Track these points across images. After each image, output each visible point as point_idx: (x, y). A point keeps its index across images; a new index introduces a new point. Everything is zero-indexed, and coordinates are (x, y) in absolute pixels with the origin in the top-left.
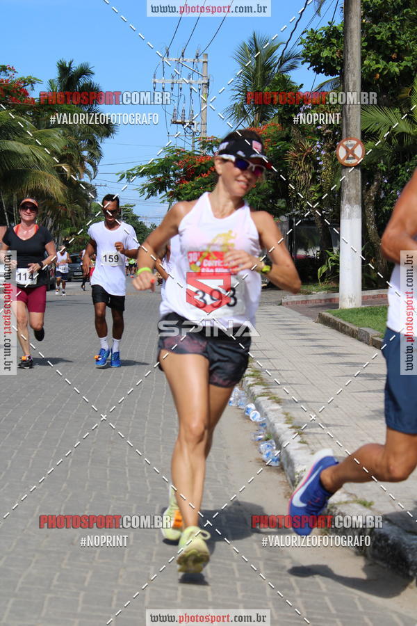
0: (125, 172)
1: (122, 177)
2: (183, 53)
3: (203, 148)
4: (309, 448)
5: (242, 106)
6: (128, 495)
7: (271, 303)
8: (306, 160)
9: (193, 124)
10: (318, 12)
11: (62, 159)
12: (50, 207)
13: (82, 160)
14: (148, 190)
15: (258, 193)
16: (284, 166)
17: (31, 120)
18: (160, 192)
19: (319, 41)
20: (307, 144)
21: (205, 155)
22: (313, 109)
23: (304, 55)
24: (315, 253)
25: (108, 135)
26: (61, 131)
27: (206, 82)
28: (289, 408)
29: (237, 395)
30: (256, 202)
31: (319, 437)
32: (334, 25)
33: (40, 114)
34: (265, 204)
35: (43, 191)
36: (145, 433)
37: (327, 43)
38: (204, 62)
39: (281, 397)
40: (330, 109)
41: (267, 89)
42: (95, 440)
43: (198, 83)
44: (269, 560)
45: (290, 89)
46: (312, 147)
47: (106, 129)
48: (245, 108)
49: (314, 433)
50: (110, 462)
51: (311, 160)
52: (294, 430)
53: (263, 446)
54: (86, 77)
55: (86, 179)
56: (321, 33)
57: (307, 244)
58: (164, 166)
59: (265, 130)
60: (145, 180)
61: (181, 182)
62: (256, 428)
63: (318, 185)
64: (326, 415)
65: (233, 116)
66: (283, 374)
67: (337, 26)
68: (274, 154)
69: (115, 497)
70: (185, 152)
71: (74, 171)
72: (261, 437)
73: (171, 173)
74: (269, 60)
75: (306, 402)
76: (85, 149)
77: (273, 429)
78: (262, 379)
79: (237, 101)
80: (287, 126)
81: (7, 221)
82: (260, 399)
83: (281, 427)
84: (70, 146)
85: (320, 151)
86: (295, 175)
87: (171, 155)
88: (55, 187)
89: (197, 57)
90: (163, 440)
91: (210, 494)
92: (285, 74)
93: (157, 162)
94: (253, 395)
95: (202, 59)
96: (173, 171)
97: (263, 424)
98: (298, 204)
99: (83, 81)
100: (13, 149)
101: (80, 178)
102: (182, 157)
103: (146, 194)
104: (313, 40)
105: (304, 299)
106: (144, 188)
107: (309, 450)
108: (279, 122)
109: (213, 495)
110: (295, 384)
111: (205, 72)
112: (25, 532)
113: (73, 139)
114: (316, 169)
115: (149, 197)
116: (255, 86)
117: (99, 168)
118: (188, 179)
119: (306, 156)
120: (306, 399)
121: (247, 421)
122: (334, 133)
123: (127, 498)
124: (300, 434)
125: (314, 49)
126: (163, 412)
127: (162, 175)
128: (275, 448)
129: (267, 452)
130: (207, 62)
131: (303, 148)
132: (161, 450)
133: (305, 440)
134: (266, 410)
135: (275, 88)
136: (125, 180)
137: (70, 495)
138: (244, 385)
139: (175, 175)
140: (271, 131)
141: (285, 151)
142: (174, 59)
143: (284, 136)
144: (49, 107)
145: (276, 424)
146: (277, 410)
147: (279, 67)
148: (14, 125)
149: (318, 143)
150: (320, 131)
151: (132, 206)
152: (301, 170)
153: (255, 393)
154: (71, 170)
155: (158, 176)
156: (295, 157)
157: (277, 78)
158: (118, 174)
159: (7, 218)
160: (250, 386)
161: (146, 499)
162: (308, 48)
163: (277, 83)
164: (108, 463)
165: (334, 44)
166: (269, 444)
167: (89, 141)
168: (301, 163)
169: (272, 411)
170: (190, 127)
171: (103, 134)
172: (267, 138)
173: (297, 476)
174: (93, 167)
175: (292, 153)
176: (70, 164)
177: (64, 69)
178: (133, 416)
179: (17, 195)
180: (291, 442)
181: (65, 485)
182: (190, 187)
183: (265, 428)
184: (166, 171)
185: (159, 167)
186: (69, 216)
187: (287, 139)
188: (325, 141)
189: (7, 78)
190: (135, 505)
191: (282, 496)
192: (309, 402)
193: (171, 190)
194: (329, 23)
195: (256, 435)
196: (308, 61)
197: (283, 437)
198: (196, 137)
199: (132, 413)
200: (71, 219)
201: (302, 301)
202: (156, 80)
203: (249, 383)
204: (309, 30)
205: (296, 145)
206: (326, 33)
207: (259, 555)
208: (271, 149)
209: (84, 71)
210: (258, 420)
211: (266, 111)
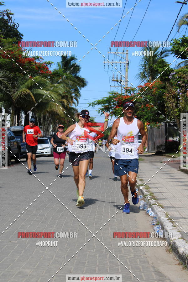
0: (91, 103)
1: (90, 105)
2: (117, 50)
3: (126, 92)
4: (177, 229)
5: (144, 73)
6: (95, 250)
7: (157, 162)
8: (173, 98)
9: (122, 81)
10: (178, 31)
11: (63, 97)
12: (58, 119)
13: (72, 97)
14: (102, 111)
15: (151, 112)
16: (163, 100)
17: (49, 80)
18: (107, 112)
19: (178, 44)
20: (173, 90)
21: (127, 95)
22: (176, 74)
23: (172, 50)
24: (177, 139)
25: (83, 86)
26: (63, 85)
27: (128, 62)
28: (167, 210)
29: (143, 204)
30: (150, 116)
31: (181, 223)
32: (185, 37)
33: (53, 78)
34: (154, 117)
35: (54, 112)
36: (102, 221)
37: (182, 45)
38: (126, 54)
39: (163, 205)
40: (184, 74)
41: (155, 66)
42: (79, 225)
43: (124, 63)
44: (160, 280)
45: (166, 66)
46: (176, 91)
47: (83, 84)
48: (145, 74)
49: (179, 222)
50: (87, 234)
51: (175, 97)
52: (169, 221)
53: (155, 227)
54: (74, 61)
55: (73, 106)
56: (179, 40)
57: (173, 135)
58: (109, 100)
59: (154, 84)
60: (100, 107)
61: (116, 107)
62: (152, 219)
63: (179, 108)
64: (184, 214)
65: (140, 78)
66: (164, 194)
67: (187, 37)
68: (158, 95)
69: (89, 250)
70: (118, 94)
71: (69, 102)
72: (155, 223)
73: (112, 103)
74: (156, 53)
75: (174, 207)
76: (73, 93)
77: (160, 220)
78: (154, 197)
79: (141, 71)
80: (164, 82)
81: (39, 125)
82: (153, 206)
83: (163, 219)
84: (67, 92)
85: (179, 93)
86: (168, 104)
87: (112, 95)
88: (60, 110)
89: (123, 51)
90: (110, 224)
91: (132, 250)
92: (163, 59)
93: (105, 99)
94: (150, 204)
95: (126, 52)
96: (113, 102)
97: (155, 218)
98: (169, 117)
99: (72, 63)
100: (41, 93)
101: (71, 106)
102: (117, 96)
103: (101, 113)
104: (176, 43)
105: (173, 160)
106: (100, 110)
107: (177, 230)
108: (160, 80)
109: (133, 250)
110: (169, 199)
111: (127, 58)
112: (49, 267)
113: (68, 88)
114: (177, 101)
115: (102, 114)
116: (150, 64)
117: (79, 101)
118: (119, 106)
119: (173, 95)
120: (174, 206)
121: (148, 216)
122: (186, 85)
123: (94, 251)
124: (172, 222)
125: (176, 48)
126: (110, 212)
127: (108, 104)
128: (161, 228)
129: (157, 230)
130: (128, 54)
131: (172, 92)
132: (109, 229)
133: (175, 225)
134: (157, 211)
135: (158, 65)
136: (91, 106)
137: (69, 250)
138: (146, 199)
139: (114, 104)
140: (157, 84)
141: (163, 93)
142: (113, 53)
143: (163, 86)
144: (58, 74)
145: (161, 218)
146: (161, 211)
147: (160, 56)
148: (42, 83)
149: (178, 89)
150: (179, 84)
151: (94, 118)
152: (171, 102)
153: (151, 203)
154: (67, 102)
155: (106, 105)
156: (168, 96)
157: (159, 61)
158: (88, 104)
159: (38, 124)
160: (149, 200)
161: (103, 252)
162: (173, 47)
163: (159, 63)
164: (86, 235)
165: (185, 45)
166: (159, 227)
167: (75, 89)
168: (171, 99)
169: (159, 211)
170: (120, 83)
171: (81, 86)
172: (155, 87)
173: (171, 242)
174: (77, 101)
175: (166, 94)
176: (66, 100)
177: (64, 58)
178: (96, 214)
179: (43, 114)
180: (168, 226)
181: (66, 245)
182: (120, 110)
183: (156, 219)
184: (110, 103)
185: (106, 101)
186: (66, 123)
187: (164, 88)
188: (182, 89)
189: (39, 62)
190: (98, 255)
191: (165, 250)
192: (176, 207)
193: (112, 111)
194: (183, 36)
195: (152, 222)
196: (174, 53)
197: (164, 224)
198: (123, 87)
199: (96, 212)
200: (67, 124)
201: (171, 161)
202: (105, 62)
203: (149, 198)
204: (174, 39)
205: (168, 91)
206: (182, 40)
207: (155, 278)
208: (157, 92)
209: (73, 58)
210: (153, 216)
211: (155, 75)
